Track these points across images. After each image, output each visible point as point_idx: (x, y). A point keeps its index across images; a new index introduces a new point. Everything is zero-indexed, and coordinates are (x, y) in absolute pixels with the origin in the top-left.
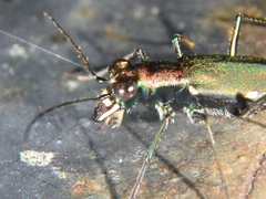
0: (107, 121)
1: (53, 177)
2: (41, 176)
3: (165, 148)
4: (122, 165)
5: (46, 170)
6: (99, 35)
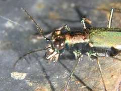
1: (26, 85)
2: (21, 84)
3: (78, 71)
5: (23, 81)
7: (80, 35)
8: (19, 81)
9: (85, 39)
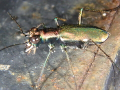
0: (29, 52)
1: (10, 75)
2: (5, 75)
4: (36, 69)
6: (30, 17)
7: (52, 31)
8: (4, 72)
9: (57, 34)
